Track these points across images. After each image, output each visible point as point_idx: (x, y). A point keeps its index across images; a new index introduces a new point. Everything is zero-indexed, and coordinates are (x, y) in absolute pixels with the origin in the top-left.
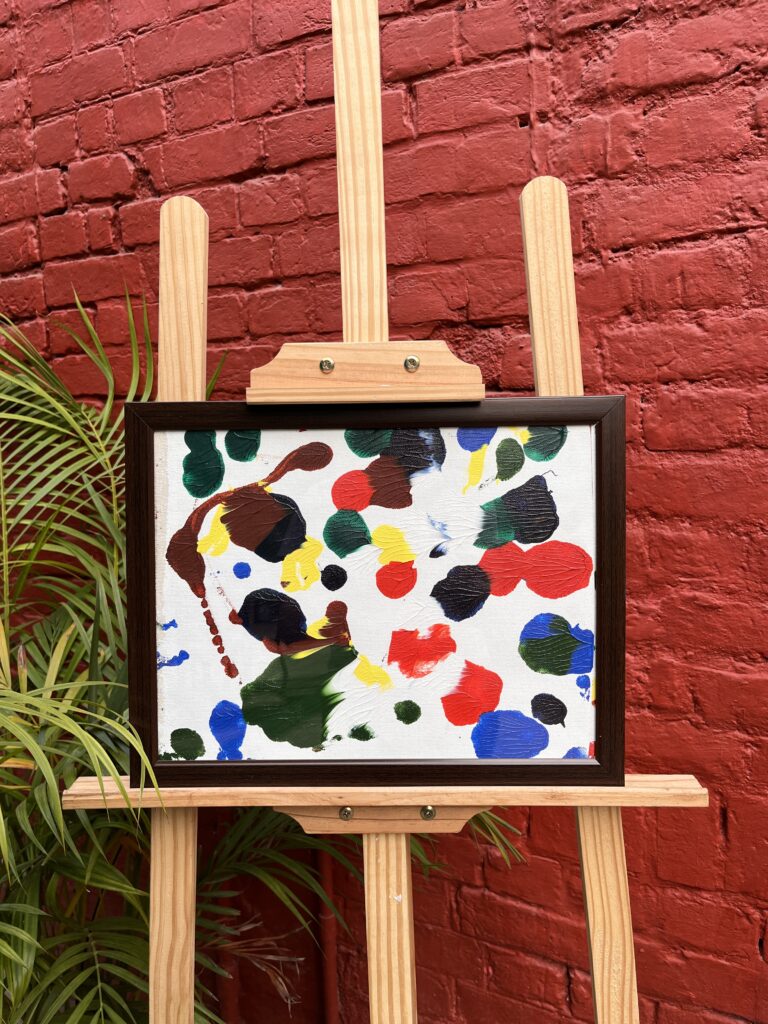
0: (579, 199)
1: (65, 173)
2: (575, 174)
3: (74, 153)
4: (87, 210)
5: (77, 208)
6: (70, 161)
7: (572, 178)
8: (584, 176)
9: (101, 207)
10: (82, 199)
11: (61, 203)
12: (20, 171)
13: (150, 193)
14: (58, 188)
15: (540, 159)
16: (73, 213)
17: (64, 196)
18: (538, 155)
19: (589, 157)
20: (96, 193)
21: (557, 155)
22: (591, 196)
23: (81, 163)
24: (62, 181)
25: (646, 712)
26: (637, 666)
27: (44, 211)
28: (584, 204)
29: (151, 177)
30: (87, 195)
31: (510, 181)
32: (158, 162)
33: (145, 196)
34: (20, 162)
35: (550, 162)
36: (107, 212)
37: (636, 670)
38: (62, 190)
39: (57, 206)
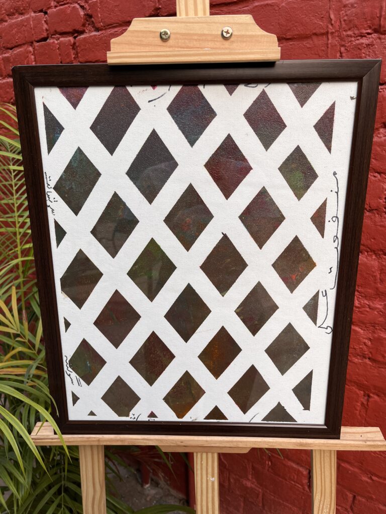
0: (360, 47)
1: (46, 16)
2: (359, 30)
3: (50, 4)
4: (59, 39)
5: (53, 38)
6: (49, 8)
7: (356, 32)
8: (365, 31)
9: (66, 37)
10: (56, 33)
11: (45, 35)
12: (22, 14)
13: (93, 29)
14: (43, 25)
15: (335, 17)
16: (52, 41)
17: (47, 30)
18: (335, 14)
19: (369, 18)
20: (63, 29)
21: (347, 15)
22: (368, 45)
23: (55, 10)
24: (45, 21)
25: (367, 361)
26: (365, 337)
27: (36, 39)
28: (363, 51)
29: (93, 19)
30: (59, 30)
31: (314, 31)
32: (97, 10)
33: (90, 31)
34: (22, 9)
35: (342, 20)
36: (70, 41)
37: (364, 338)
38: (45, 26)
39: (43, 36)
